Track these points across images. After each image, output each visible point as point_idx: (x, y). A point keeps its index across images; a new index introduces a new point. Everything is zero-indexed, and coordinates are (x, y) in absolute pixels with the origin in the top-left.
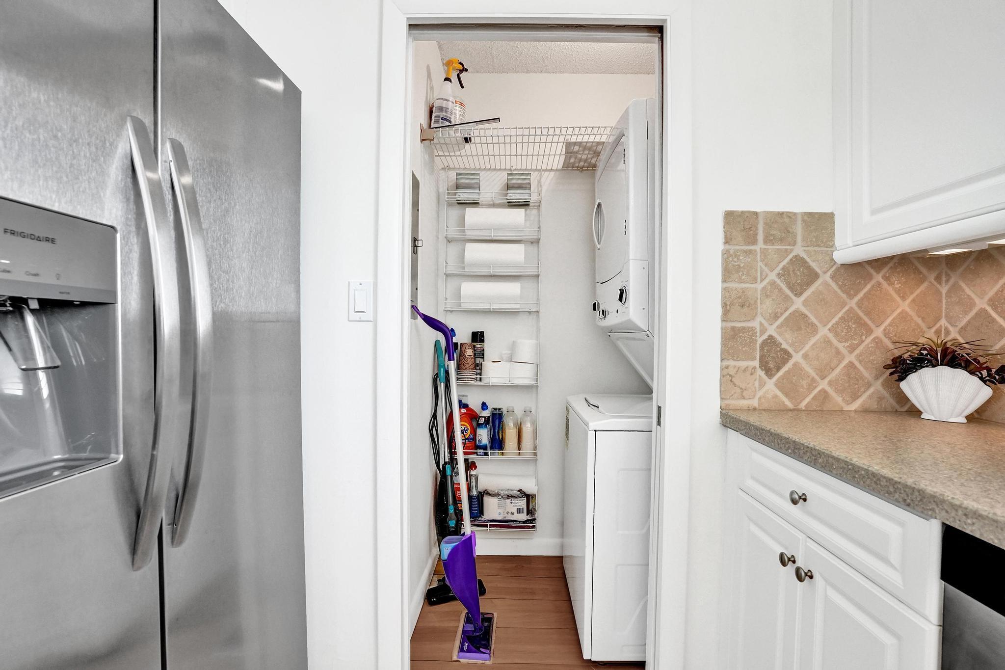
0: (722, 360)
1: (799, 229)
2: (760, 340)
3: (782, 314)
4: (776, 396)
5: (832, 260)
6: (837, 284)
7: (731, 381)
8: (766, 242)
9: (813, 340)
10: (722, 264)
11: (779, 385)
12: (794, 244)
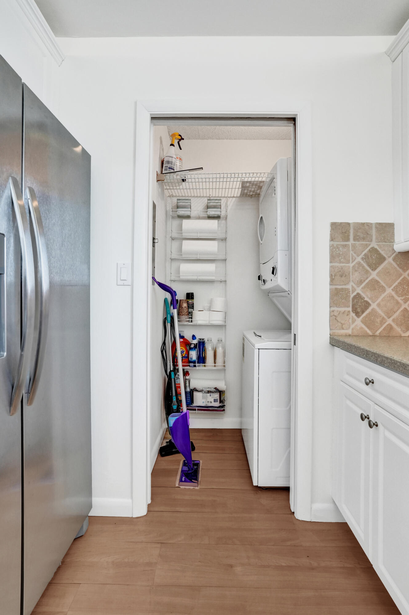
0: (330, 307)
1: (374, 232)
2: (352, 296)
3: (364, 281)
4: (362, 328)
5: (393, 250)
6: (397, 264)
7: (336, 319)
8: (354, 240)
9: (383, 296)
10: (330, 253)
11: (363, 322)
12: (371, 241)
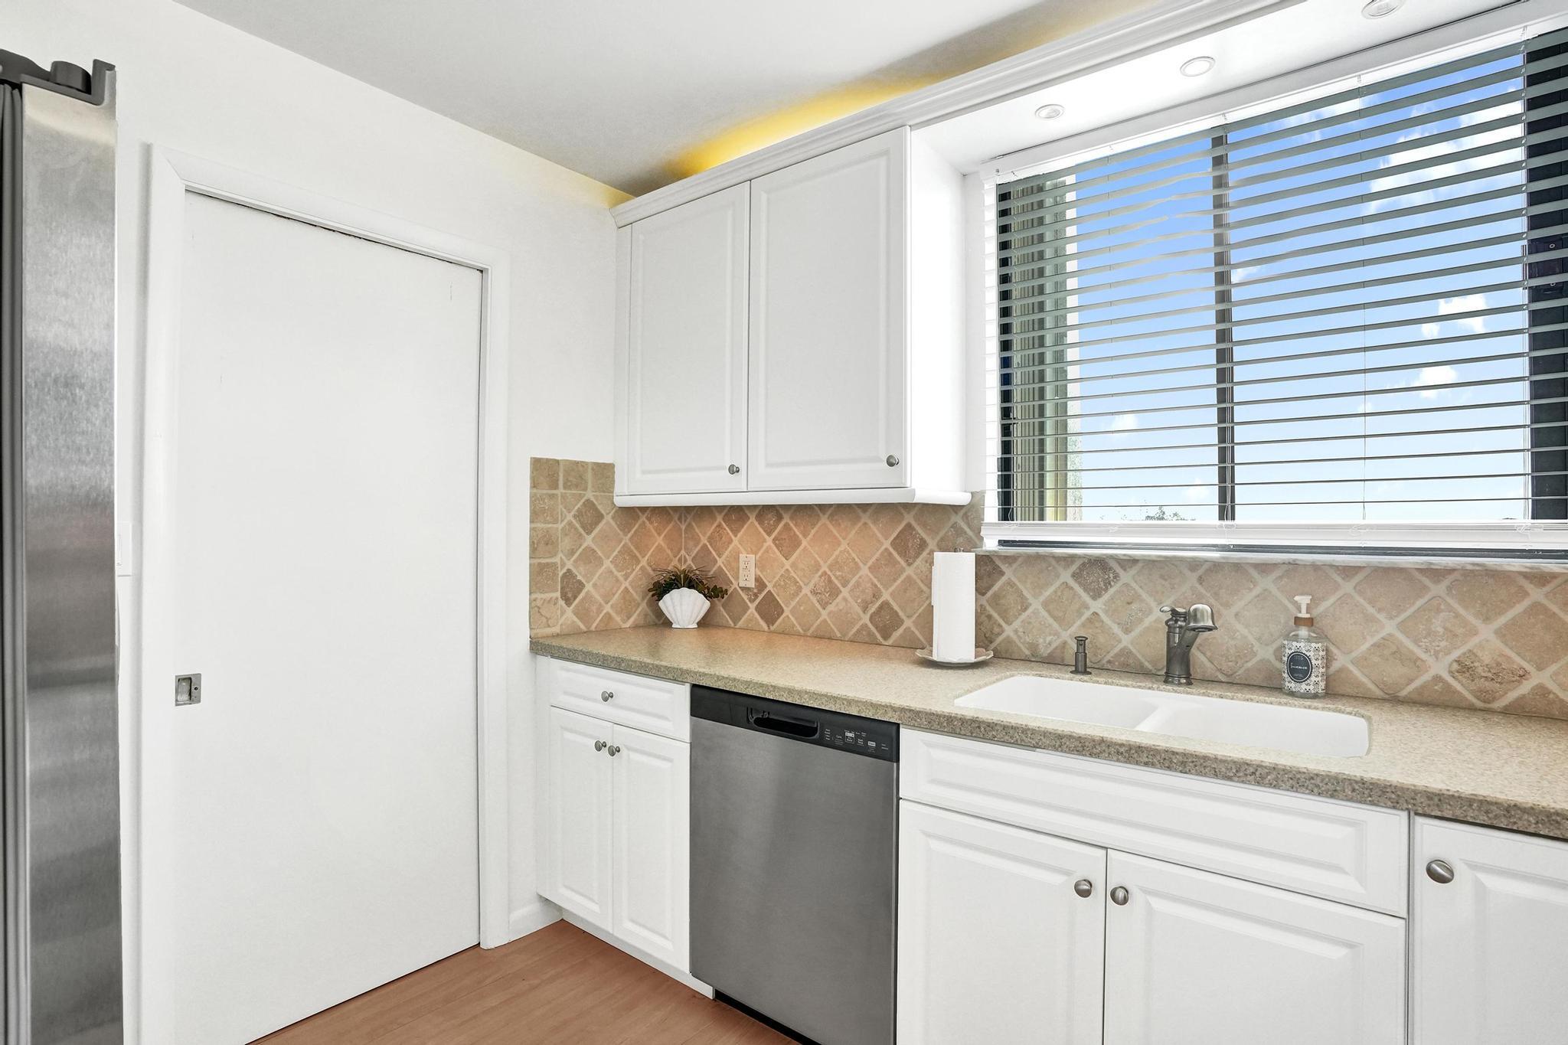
0: (530, 593)
1: (589, 476)
2: (561, 574)
3: (577, 550)
4: (574, 622)
5: (613, 503)
6: (616, 523)
7: (539, 612)
8: (565, 488)
9: (600, 571)
10: (531, 507)
11: (576, 613)
12: (585, 489)
